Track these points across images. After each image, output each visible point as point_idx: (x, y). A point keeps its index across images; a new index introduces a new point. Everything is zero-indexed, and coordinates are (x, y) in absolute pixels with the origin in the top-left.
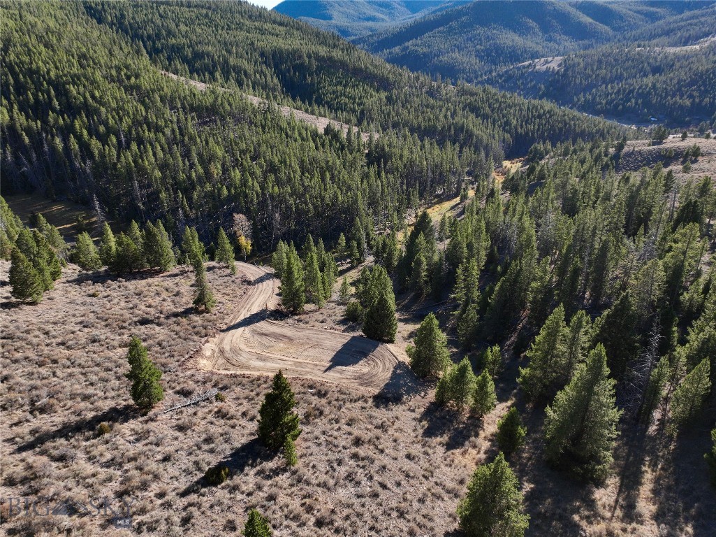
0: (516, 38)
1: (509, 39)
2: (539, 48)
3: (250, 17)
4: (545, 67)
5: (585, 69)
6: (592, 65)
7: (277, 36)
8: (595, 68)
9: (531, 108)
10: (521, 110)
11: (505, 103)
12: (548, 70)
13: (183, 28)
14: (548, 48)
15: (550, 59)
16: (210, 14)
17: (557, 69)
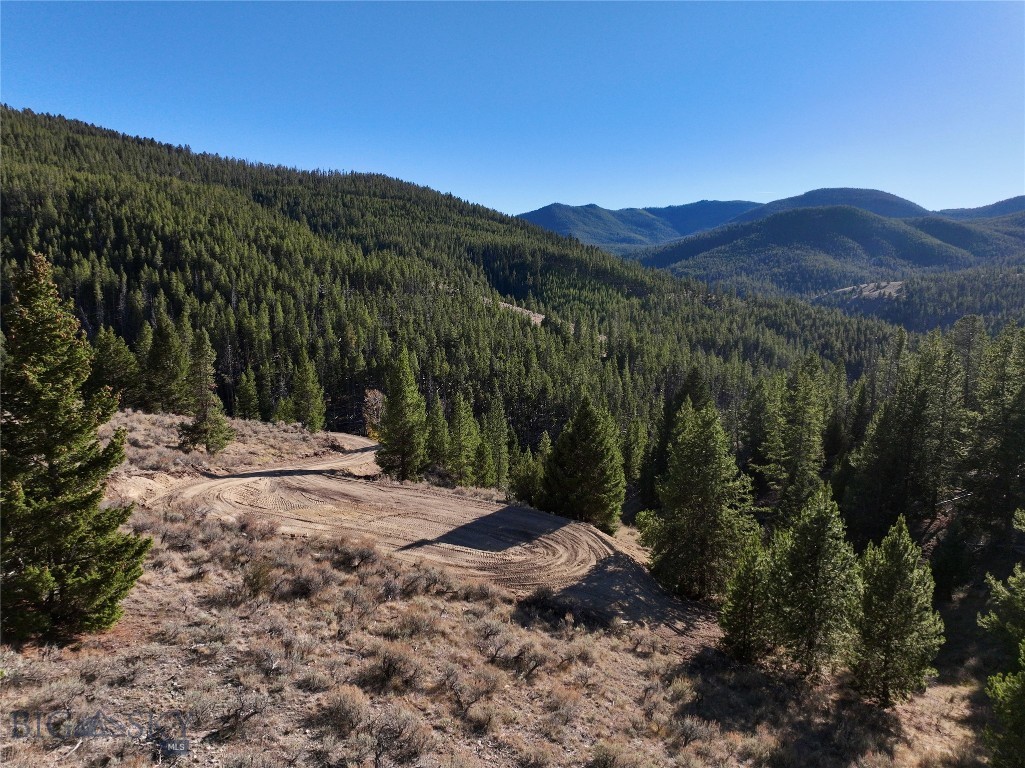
0: (830, 260)
1: (819, 261)
2: (865, 273)
3: (461, 212)
4: (877, 293)
5: (940, 295)
6: (950, 291)
7: (494, 232)
8: (955, 294)
9: (863, 329)
10: (847, 330)
11: (821, 319)
12: (881, 297)
13: (369, 217)
14: (878, 273)
15: (883, 284)
16: (408, 206)
17: (895, 295)
